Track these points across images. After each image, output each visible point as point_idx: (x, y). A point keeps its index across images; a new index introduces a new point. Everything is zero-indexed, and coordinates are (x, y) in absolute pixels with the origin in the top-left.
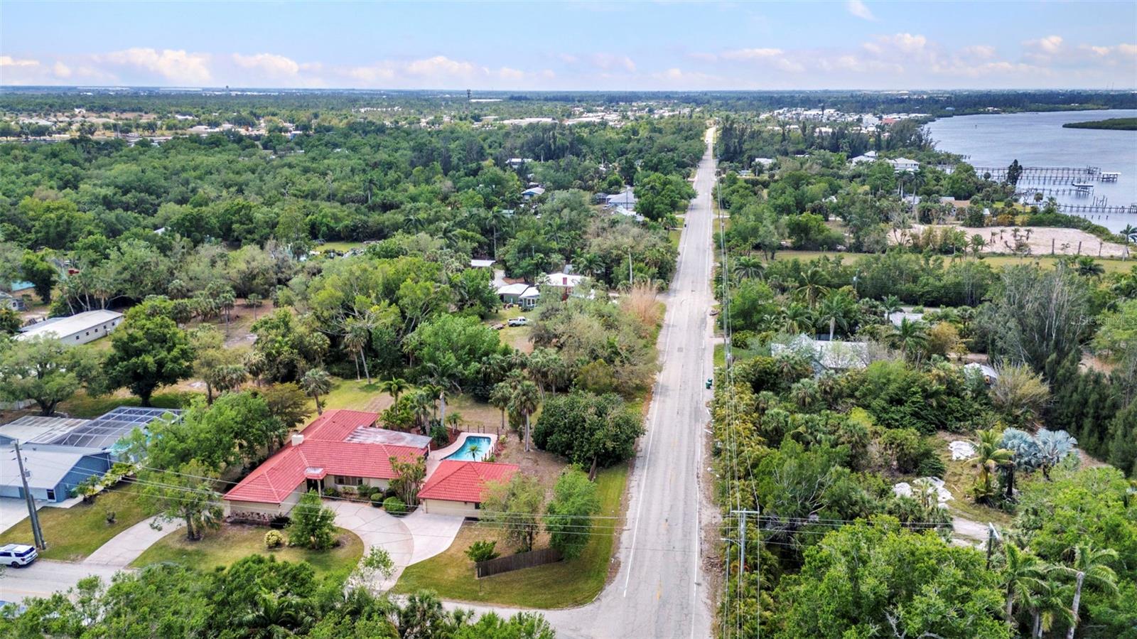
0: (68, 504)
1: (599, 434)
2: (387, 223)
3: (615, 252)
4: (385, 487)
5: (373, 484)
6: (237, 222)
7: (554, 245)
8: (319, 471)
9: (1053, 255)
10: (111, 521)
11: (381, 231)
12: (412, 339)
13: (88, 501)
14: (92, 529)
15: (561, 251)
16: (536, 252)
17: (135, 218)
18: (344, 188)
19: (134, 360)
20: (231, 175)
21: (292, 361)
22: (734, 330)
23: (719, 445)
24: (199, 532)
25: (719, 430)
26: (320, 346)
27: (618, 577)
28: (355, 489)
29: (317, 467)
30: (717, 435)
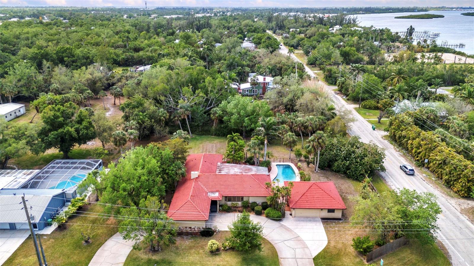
0: (49, 231)
1: (366, 160)
2: (144, 56)
3: (278, 65)
4: (259, 201)
5: (251, 200)
6: (66, 57)
7: (244, 63)
8: (217, 194)
9: (454, 63)
10: (87, 242)
11: (141, 60)
12: (218, 110)
13: (62, 227)
14: (75, 249)
15: (248, 66)
16: (237, 66)
17: (7, 55)
18: (112, 41)
19: (60, 130)
20: (48, 36)
21: (152, 126)
22: (363, 100)
23: (426, 161)
24: (158, 246)
25: (419, 153)
26: (164, 117)
27: (451, 253)
28: (240, 204)
29: (214, 192)
30: (420, 156)
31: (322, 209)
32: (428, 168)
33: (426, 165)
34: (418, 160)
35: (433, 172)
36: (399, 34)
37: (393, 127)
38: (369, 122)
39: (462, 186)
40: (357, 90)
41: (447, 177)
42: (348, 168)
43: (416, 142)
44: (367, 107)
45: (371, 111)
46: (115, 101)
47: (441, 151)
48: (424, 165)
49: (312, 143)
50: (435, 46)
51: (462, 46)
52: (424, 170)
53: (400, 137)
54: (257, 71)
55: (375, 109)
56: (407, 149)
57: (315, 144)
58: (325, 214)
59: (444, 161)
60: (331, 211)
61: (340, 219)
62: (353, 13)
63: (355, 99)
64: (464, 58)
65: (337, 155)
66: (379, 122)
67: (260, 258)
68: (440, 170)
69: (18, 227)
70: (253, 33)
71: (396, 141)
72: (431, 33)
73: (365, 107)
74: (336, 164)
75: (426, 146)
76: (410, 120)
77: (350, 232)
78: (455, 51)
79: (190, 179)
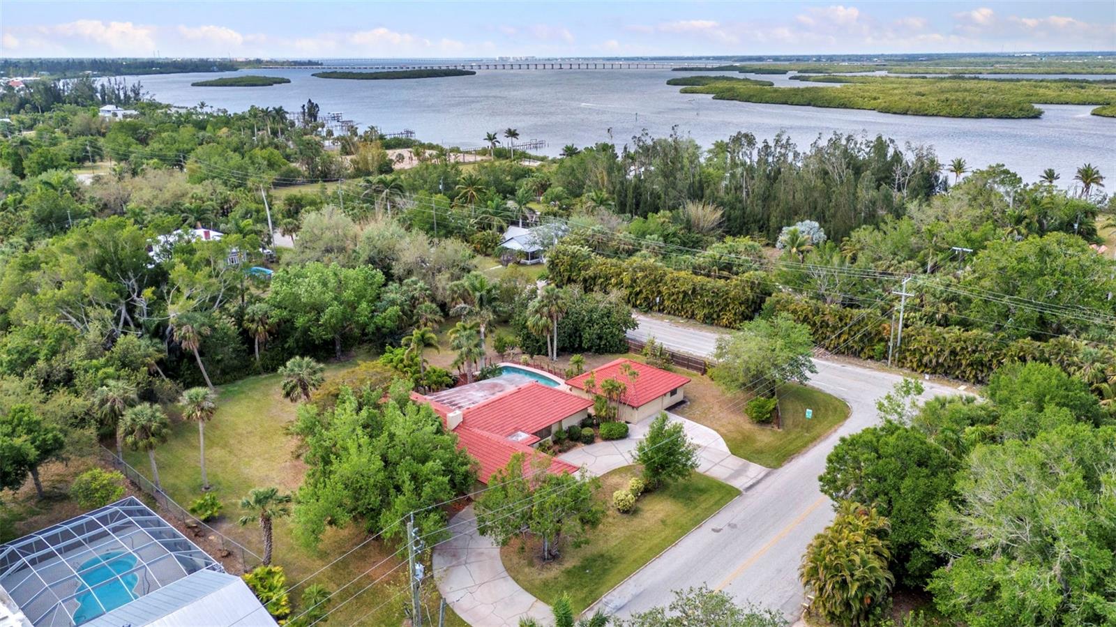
5: (565, 426)
12: (267, 309)
23: (658, 300)
25: (639, 292)
28: (550, 439)
29: (512, 433)
30: (641, 296)
32: (663, 310)
33: (657, 308)
34: (640, 305)
35: (675, 313)
37: (562, 268)
39: (735, 314)
41: (704, 311)
42: (600, 337)
47: (676, 279)
48: (652, 310)
51: (410, 133)
52: (656, 314)
58: (669, 401)
60: (673, 392)
65: (579, 322)
68: (689, 305)
74: (585, 335)
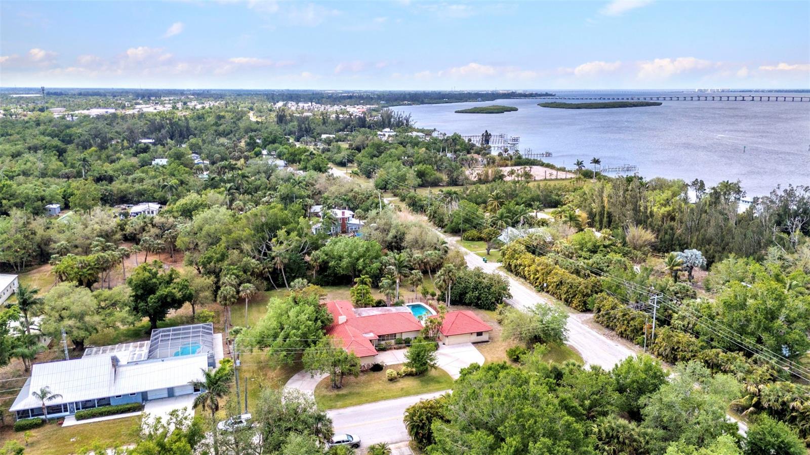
1: (493, 289)
4: (412, 336)
8: (372, 334)
9: (545, 179)
12: (320, 255)
16: (296, 198)
19: (159, 293)
22: (464, 231)
23: (545, 285)
24: (341, 382)
25: (537, 279)
26: (258, 269)
27: (580, 351)
28: (393, 341)
29: (368, 333)
30: (538, 281)
31: (472, 333)
32: (548, 292)
33: (545, 290)
34: (537, 286)
35: (553, 294)
36: (472, 142)
37: (506, 257)
38: (478, 254)
39: (579, 302)
40: (455, 220)
41: (565, 296)
42: (479, 298)
43: (533, 268)
44: (470, 238)
45: (475, 243)
46: (146, 259)
47: (556, 274)
48: (543, 290)
49: (442, 277)
50: (520, 157)
51: (549, 155)
52: (544, 294)
53: (516, 266)
54: (324, 203)
55: (478, 241)
56: (525, 278)
57: (446, 278)
58: (475, 338)
59: (561, 282)
60: (479, 334)
61: (488, 342)
62: (394, 104)
63: (455, 231)
64: (554, 172)
65: (466, 288)
66: (488, 254)
67: (435, 378)
68: (559, 291)
69: (177, 393)
70: (276, 145)
71: (511, 271)
72: (509, 138)
73: (467, 239)
74: (468, 295)
75: (543, 271)
76: (523, 248)
77: (500, 349)
78: (542, 163)
79: (338, 325)
